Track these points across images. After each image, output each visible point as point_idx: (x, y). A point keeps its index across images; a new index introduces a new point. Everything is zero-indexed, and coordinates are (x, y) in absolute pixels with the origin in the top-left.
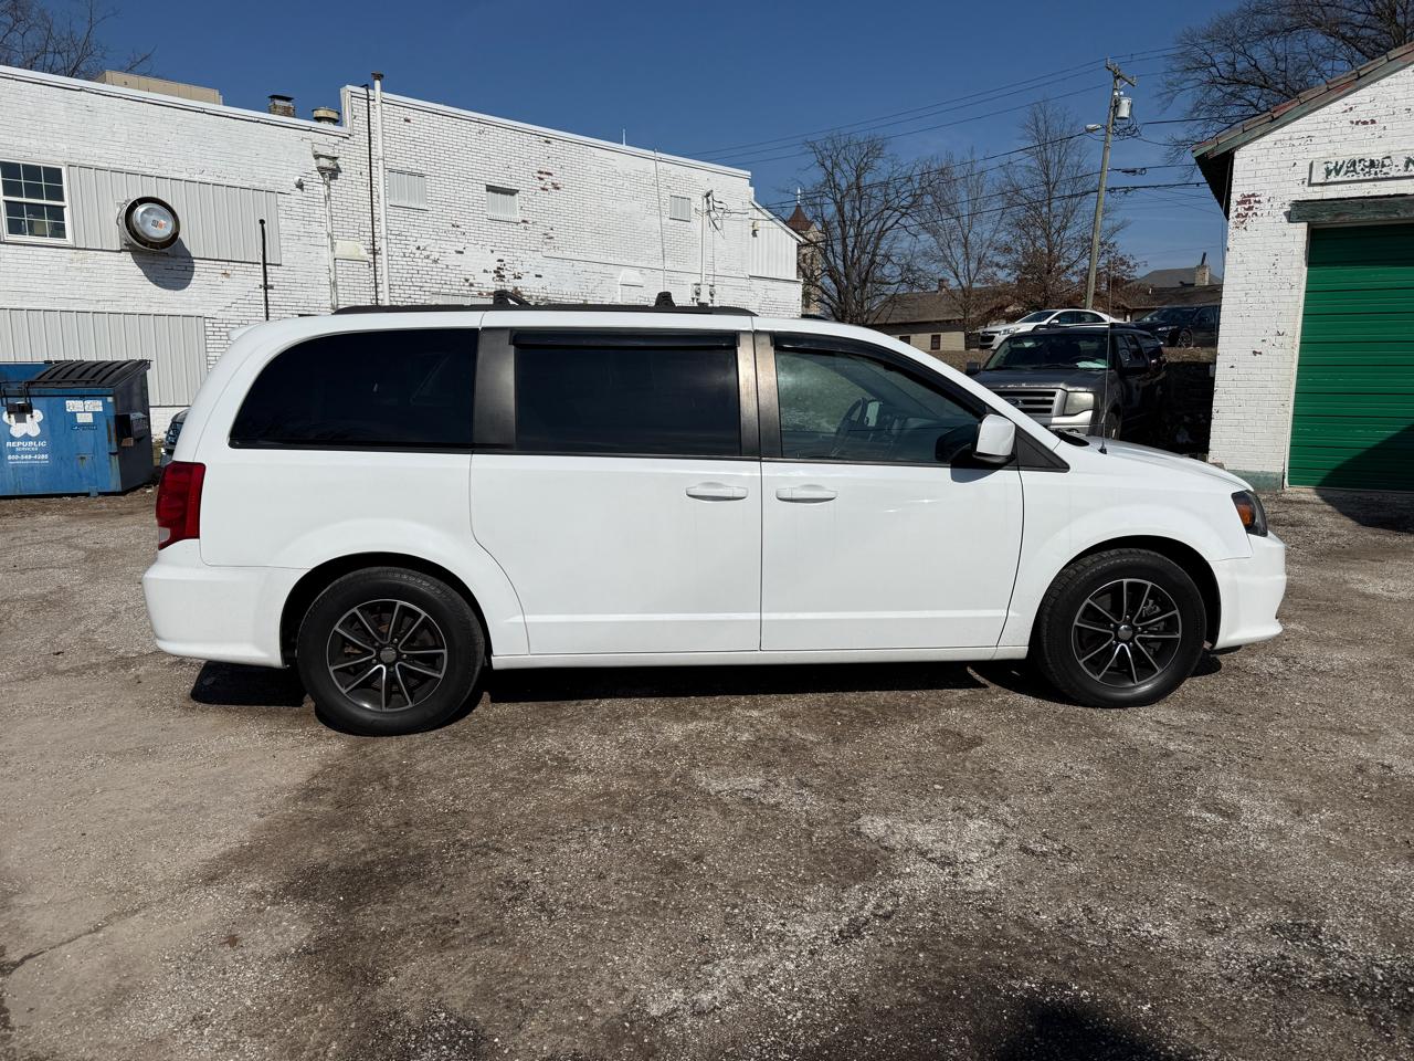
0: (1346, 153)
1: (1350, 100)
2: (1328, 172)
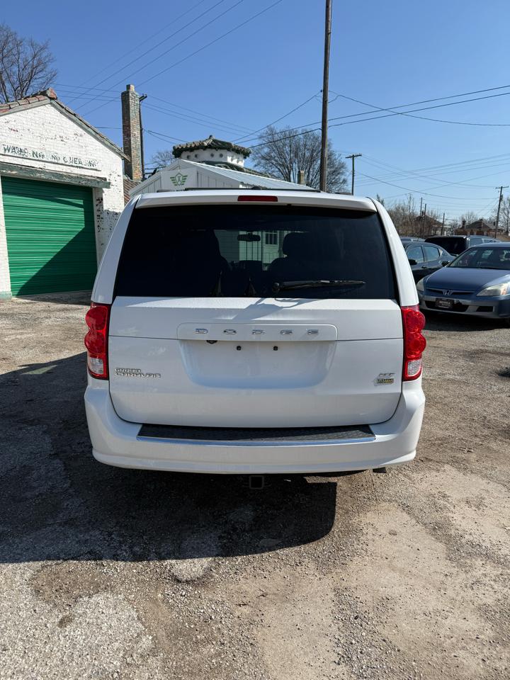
0: (11, 142)
1: (6, 117)
2: (5, 150)
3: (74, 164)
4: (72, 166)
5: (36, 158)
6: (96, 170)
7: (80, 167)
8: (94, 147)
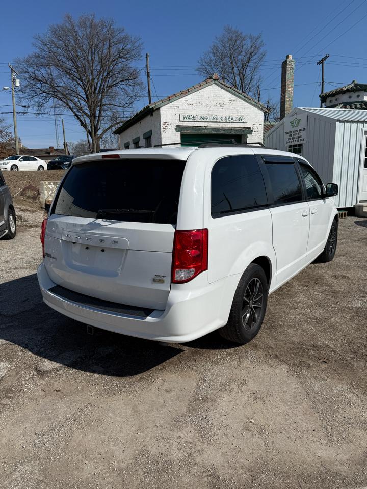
0: (188, 113)
1: (186, 97)
2: (184, 118)
3: (228, 121)
4: (226, 122)
5: (203, 120)
6: (243, 123)
7: (232, 122)
8: (242, 107)
